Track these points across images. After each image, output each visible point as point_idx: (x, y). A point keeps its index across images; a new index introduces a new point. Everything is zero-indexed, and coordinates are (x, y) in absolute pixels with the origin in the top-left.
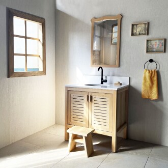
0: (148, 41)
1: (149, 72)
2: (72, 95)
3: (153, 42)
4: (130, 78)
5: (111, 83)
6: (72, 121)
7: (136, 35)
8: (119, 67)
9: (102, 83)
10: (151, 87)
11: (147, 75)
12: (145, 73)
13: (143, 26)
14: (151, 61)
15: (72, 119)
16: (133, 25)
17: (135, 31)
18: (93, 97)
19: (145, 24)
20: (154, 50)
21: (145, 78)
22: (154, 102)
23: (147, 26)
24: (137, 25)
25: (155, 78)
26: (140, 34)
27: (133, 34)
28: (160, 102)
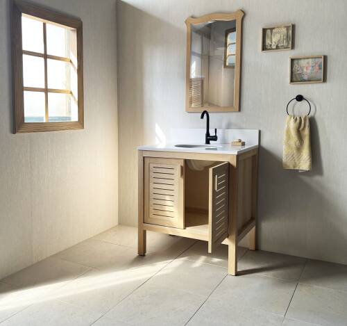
0: (292, 60)
1: (296, 120)
2: (152, 166)
3: (303, 63)
4: (260, 132)
5: (225, 142)
6: (151, 216)
7: (272, 49)
8: (240, 110)
9: (208, 142)
10: (299, 149)
11: (293, 125)
12: (288, 123)
13: (284, 30)
14: (300, 98)
15: (152, 211)
16: (264, 31)
17: (268, 42)
19: (287, 28)
20: (306, 77)
22: (306, 179)
23: (290, 32)
24: (272, 29)
25: (307, 132)
26: (277, 47)
27: (264, 48)
28: (317, 178)
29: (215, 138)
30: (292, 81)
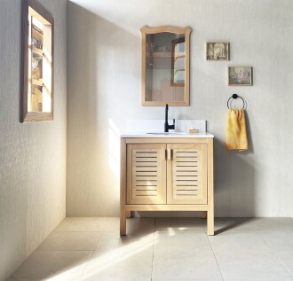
0: (230, 68)
1: (235, 112)
2: (134, 151)
3: (237, 70)
4: (206, 122)
7: (213, 59)
8: (190, 105)
9: (167, 131)
10: (239, 134)
11: (233, 116)
13: (223, 46)
14: (235, 96)
15: (135, 193)
16: (208, 44)
17: (211, 53)
18: (175, 151)
19: (225, 44)
20: (239, 81)
21: (230, 121)
22: (242, 156)
23: (227, 47)
24: (213, 44)
25: (243, 121)
26: (218, 58)
27: (208, 58)
28: (250, 155)
29: (172, 127)
30: (230, 83)
